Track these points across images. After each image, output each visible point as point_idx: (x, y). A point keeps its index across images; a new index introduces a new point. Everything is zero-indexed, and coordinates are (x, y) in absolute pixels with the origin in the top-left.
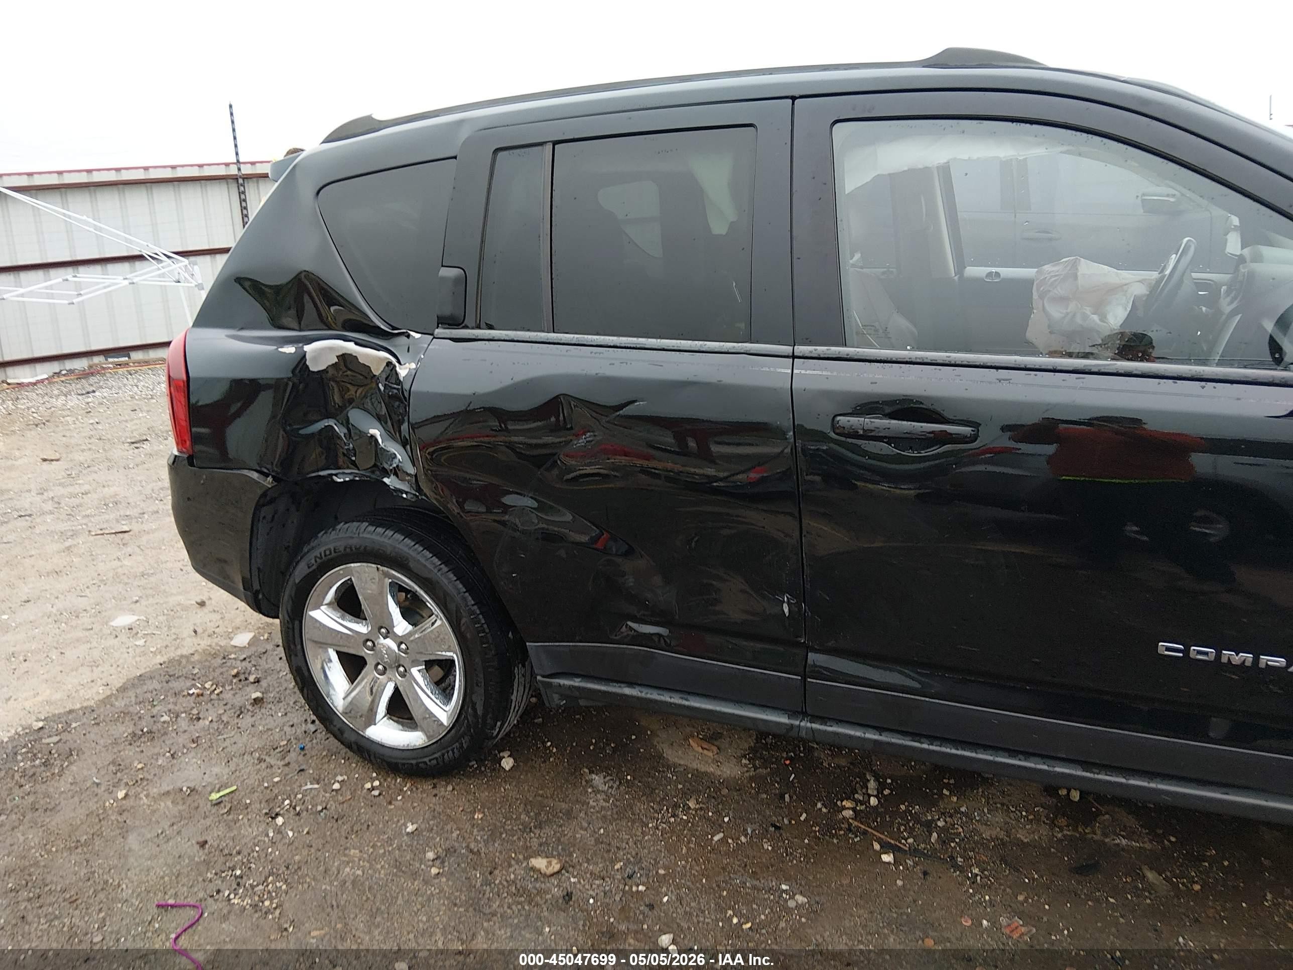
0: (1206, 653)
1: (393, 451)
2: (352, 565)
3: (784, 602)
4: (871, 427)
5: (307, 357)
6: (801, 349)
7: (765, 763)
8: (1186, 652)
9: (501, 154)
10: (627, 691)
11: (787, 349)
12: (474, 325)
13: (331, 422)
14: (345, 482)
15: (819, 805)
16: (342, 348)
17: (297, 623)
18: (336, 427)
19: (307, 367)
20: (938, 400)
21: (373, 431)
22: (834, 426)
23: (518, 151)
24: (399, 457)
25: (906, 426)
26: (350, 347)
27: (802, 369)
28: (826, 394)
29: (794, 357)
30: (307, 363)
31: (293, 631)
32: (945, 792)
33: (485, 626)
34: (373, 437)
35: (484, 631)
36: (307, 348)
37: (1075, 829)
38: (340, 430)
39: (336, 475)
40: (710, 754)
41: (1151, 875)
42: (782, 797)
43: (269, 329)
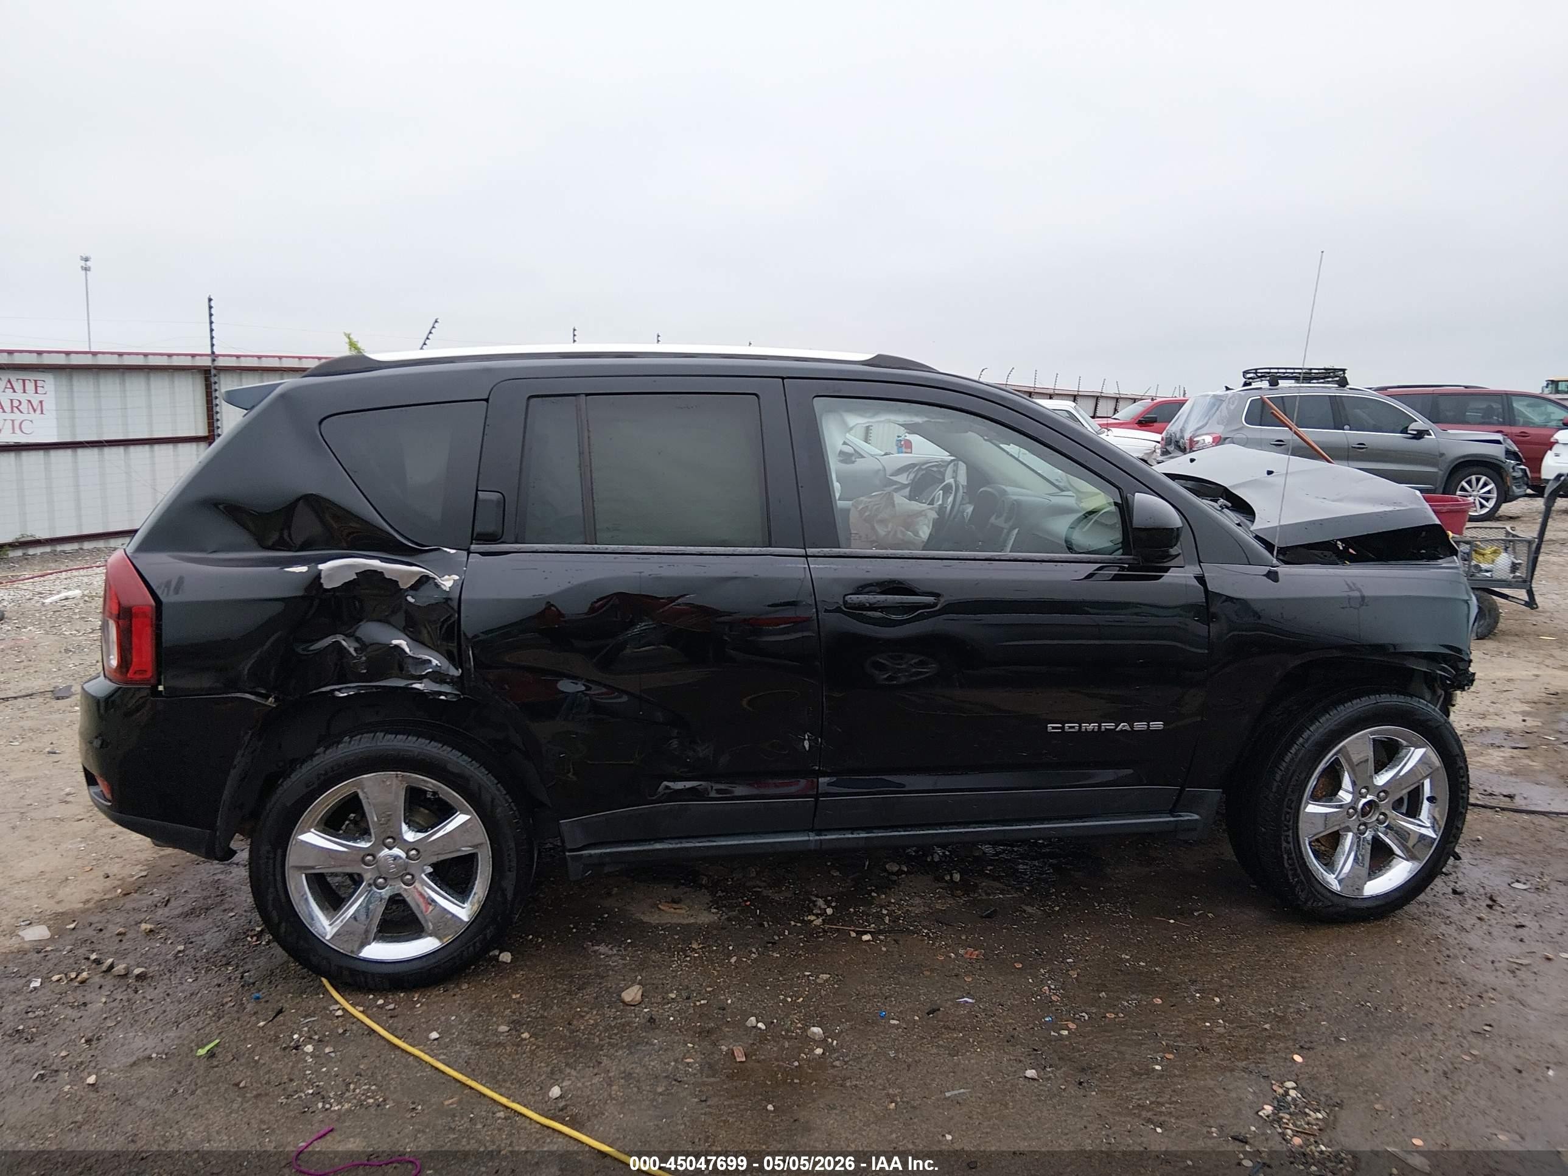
0: (1073, 727)
1: (427, 657)
2: (365, 776)
3: (805, 739)
4: (874, 601)
5: (323, 575)
6: (810, 551)
7: (731, 908)
8: (1063, 728)
9: (533, 400)
10: (658, 846)
11: (801, 551)
12: (513, 540)
13: (340, 638)
14: (349, 695)
15: (793, 923)
16: (366, 565)
17: (279, 852)
18: (344, 643)
19: (322, 584)
20: (913, 580)
21: (395, 642)
22: (845, 603)
23: (552, 398)
24: (435, 662)
25: (898, 598)
26: (376, 564)
27: (815, 565)
28: (836, 581)
29: (807, 556)
30: (322, 581)
31: (274, 862)
32: (874, 894)
33: (517, 813)
34: (397, 647)
35: (516, 818)
36: (321, 567)
37: (968, 895)
38: (350, 646)
39: (339, 690)
40: (683, 911)
41: (1029, 909)
42: (762, 925)
43: (257, 551)
